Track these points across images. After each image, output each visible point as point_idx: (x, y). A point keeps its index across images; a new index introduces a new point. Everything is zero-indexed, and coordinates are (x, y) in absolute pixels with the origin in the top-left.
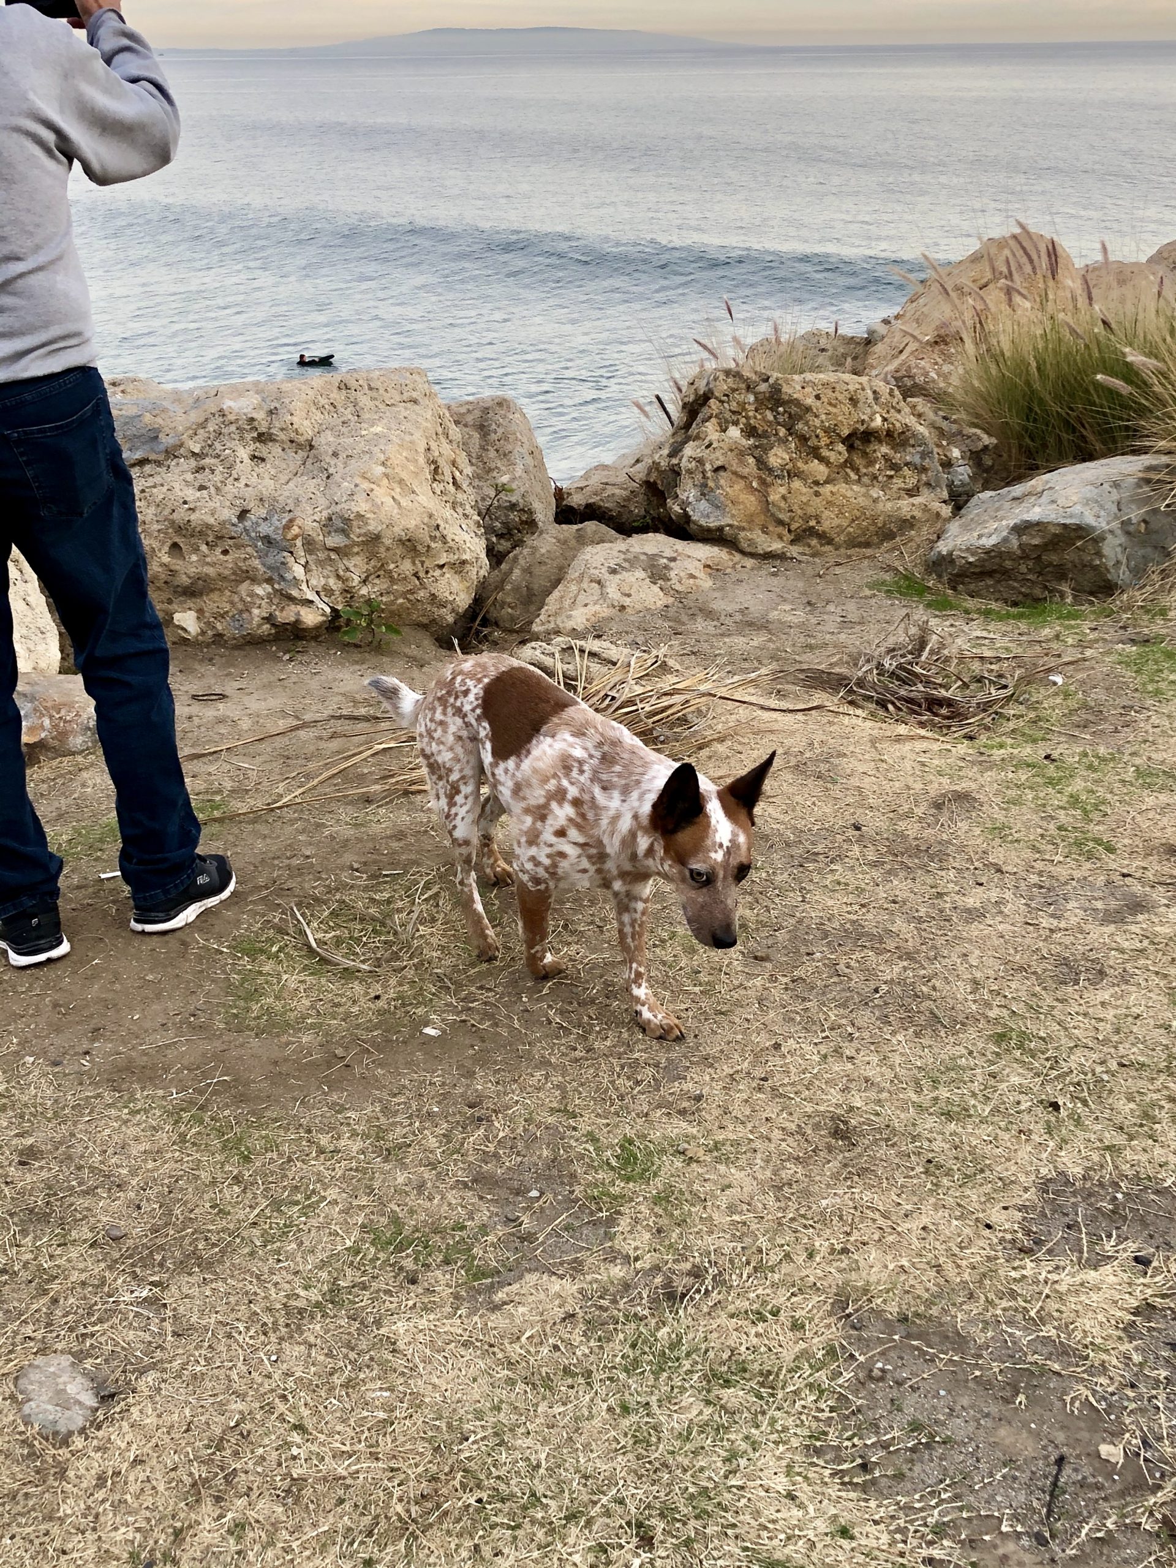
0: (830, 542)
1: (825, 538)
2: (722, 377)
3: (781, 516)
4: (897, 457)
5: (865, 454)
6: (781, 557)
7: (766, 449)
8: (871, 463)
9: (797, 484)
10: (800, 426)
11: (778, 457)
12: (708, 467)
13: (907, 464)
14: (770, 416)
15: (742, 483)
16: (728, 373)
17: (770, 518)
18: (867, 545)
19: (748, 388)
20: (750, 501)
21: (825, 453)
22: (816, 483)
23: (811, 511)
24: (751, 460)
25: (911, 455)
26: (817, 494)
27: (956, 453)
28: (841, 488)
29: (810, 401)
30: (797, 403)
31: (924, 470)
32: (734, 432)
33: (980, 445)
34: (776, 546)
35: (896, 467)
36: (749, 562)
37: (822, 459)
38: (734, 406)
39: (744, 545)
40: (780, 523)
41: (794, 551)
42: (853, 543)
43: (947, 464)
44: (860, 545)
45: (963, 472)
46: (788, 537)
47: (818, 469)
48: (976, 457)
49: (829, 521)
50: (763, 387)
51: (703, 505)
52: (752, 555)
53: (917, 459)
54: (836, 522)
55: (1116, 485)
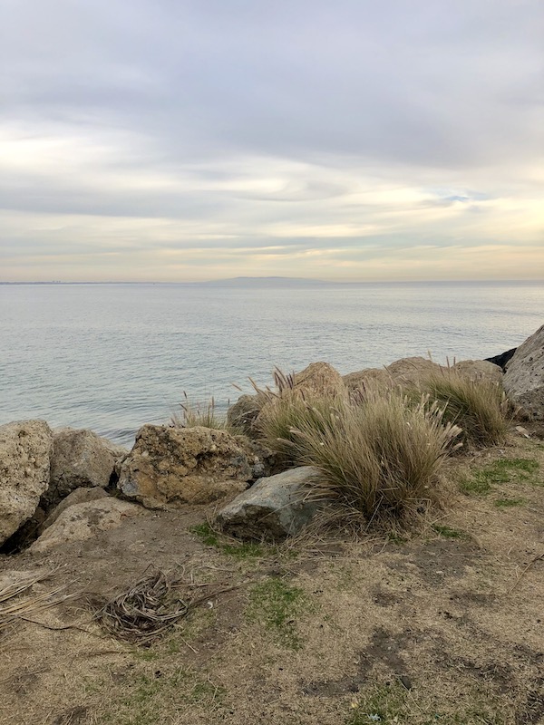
0: (187, 502)
1: (184, 501)
2: (146, 429)
3: (163, 491)
4: (225, 462)
5: (210, 461)
6: (161, 509)
7: (159, 461)
8: (212, 465)
9: (172, 476)
10: (176, 451)
11: (163, 465)
12: (131, 469)
13: (230, 465)
14: (165, 446)
15: (146, 477)
16: (149, 428)
17: (158, 493)
18: (204, 503)
19: (157, 435)
20: (150, 485)
21: (187, 462)
22: (182, 476)
23: (178, 488)
24: (151, 466)
25: (233, 461)
26: (181, 481)
27: (257, 458)
28: (193, 478)
29: (180, 441)
30: (175, 441)
31: (239, 467)
32: (145, 454)
33: (268, 455)
34: (159, 505)
35: (225, 467)
36: (147, 512)
37: (185, 465)
38: (150, 442)
39: (145, 504)
40: (163, 494)
41: (167, 507)
42: (197, 502)
43: (252, 464)
44: (200, 503)
45: (259, 467)
46: (165, 500)
47: (183, 470)
48: (266, 460)
49: (186, 493)
50: (163, 434)
51: (129, 486)
52: (149, 509)
53: (236, 463)
54: (190, 493)
55: (289, 487)
